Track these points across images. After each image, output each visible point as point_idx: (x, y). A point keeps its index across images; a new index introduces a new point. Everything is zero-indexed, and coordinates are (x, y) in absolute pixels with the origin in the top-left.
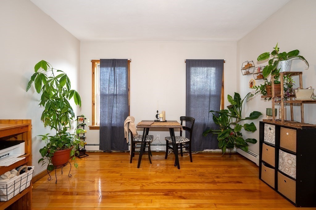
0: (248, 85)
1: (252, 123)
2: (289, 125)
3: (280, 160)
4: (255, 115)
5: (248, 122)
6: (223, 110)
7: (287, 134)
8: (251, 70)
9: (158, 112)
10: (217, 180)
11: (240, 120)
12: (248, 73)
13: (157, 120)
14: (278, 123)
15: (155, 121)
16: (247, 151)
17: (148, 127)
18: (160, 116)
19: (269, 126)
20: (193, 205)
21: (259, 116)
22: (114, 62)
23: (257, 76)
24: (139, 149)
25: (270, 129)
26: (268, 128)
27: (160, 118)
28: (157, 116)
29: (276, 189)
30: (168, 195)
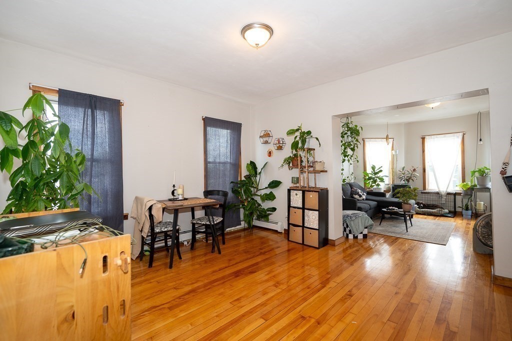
0: (266, 154)
1: (271, 192)
2: (312, 189)
3: (306, 218)
4: (275, 184)
5: (268, 191)
6: (241, 180)
7: (311, 196)
8: (269, 140)
9: (174, 186)
10: (263, 251)
11: (258, 190)
12: (266, 142)
13: (174, 199)
14: (304, 189)
15: (170, 200)
16: (267, 221)
17: (176, 208)
18: (179, 191)
19: (296, 192)
20: (266, 273)
21: (279, 184)
22: (93, 102)
23: (277, 147)
24: (163, 243)
25: (297, 195)
26: (295, 194)
27: (178, 195)
28: (173, 193)
29: (303, 244)
30: (239, 276)
